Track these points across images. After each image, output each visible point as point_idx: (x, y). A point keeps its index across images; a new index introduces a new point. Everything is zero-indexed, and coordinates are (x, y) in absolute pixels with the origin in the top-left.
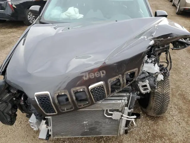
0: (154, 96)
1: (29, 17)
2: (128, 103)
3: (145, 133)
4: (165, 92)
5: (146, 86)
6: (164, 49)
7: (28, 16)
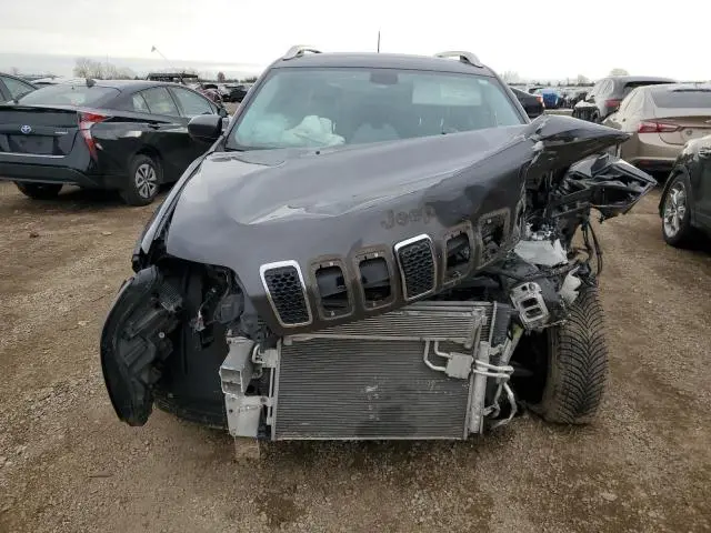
0: (560, 349)
1: (140, 180)
2: (490, 321)
3: (544, 464)
4: (591, 334)
5: (533, 301)
6: (574, 213)
7: (138, 176)
